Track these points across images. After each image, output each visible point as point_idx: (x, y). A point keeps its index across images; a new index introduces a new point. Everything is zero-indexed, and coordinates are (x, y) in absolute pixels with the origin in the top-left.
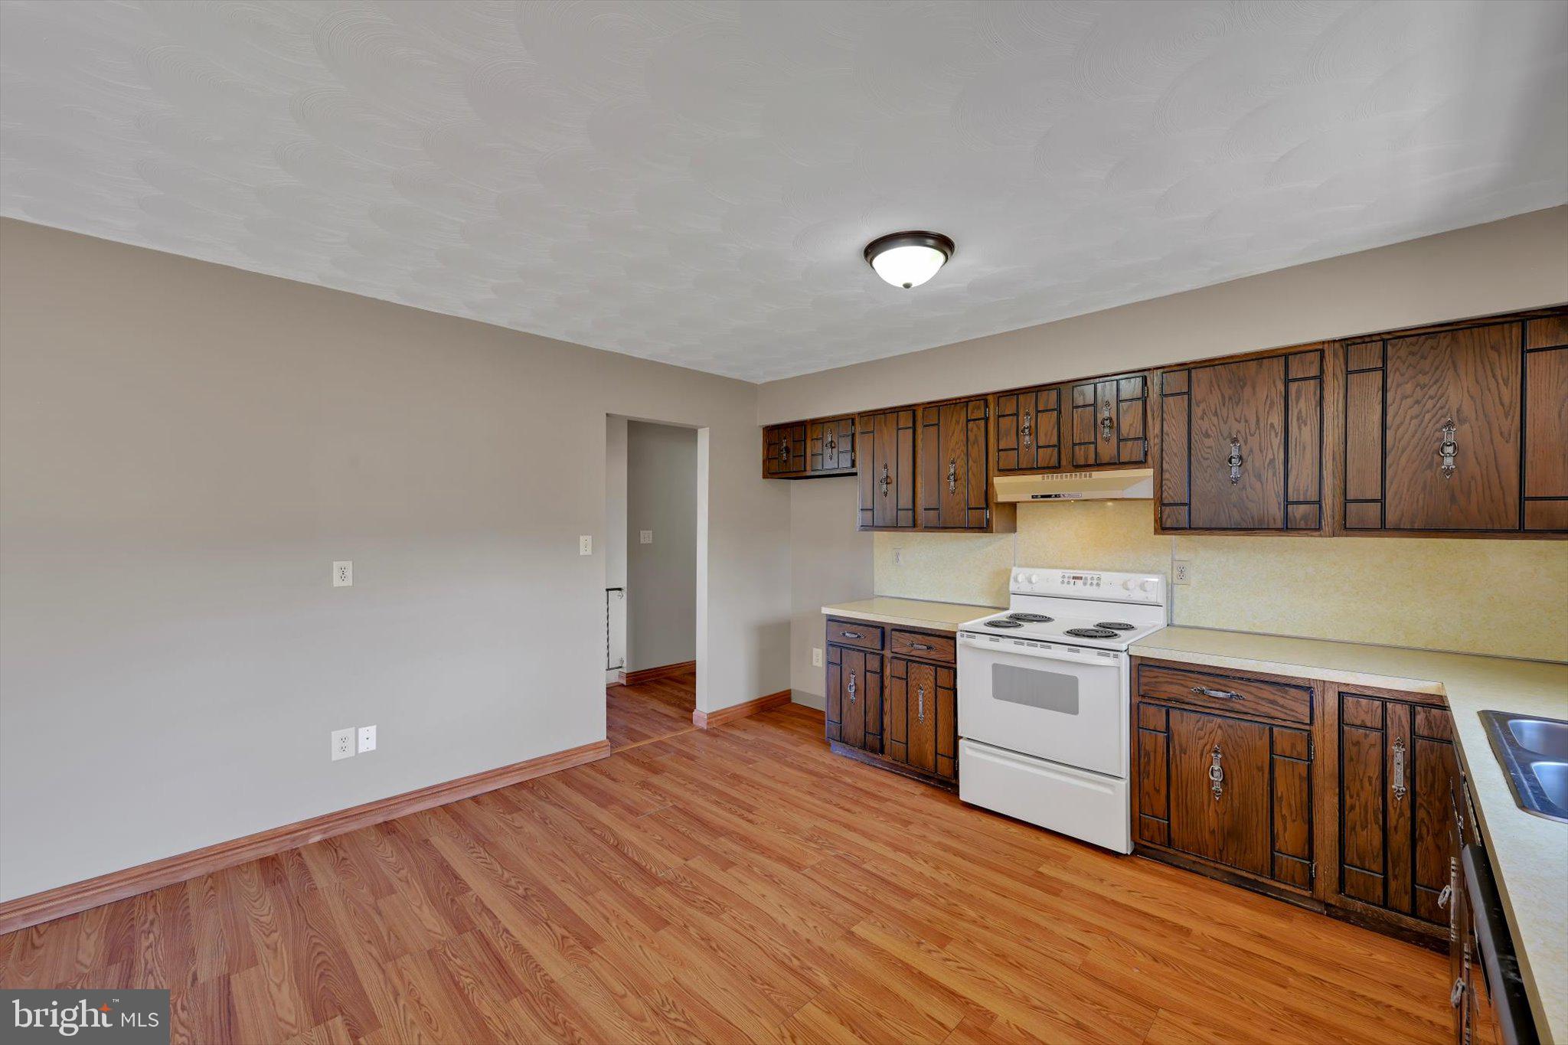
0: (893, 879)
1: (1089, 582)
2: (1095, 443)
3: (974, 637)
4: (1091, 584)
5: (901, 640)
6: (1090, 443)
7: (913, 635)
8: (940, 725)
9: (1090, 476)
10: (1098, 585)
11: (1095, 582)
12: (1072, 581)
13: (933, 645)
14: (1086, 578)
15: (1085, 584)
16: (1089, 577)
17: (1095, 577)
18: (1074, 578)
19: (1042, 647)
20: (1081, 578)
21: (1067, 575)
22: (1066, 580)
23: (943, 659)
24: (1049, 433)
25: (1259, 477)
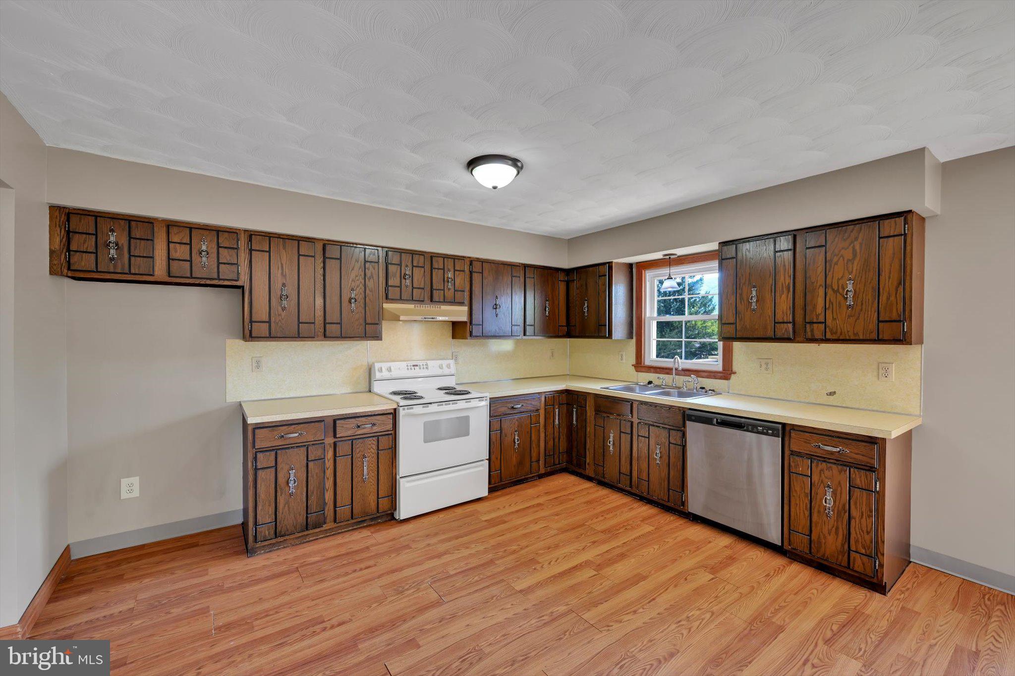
0: (470, 566)
1: (422, 367)
2: (444, 290)
3: (412, 408)
4: (423, 368)
5: (345, 426)
6: (441, 290)
7: (357, 419)
8: (381, 477)
9: (440, 307)
10: (427, 368)
11: (425, 367)
12: (413, 368)
13: (375, 422)
14: (420, 365)
15: (420, 368)
16: (421, 364)
17: (424, 364)
18: (414, 366)
19: (446, 405)
20: (417, 366)
21: (409, 365)
22: (409, 368)
23: (385, 430)
24: (420, 280)
25: (504, 314)
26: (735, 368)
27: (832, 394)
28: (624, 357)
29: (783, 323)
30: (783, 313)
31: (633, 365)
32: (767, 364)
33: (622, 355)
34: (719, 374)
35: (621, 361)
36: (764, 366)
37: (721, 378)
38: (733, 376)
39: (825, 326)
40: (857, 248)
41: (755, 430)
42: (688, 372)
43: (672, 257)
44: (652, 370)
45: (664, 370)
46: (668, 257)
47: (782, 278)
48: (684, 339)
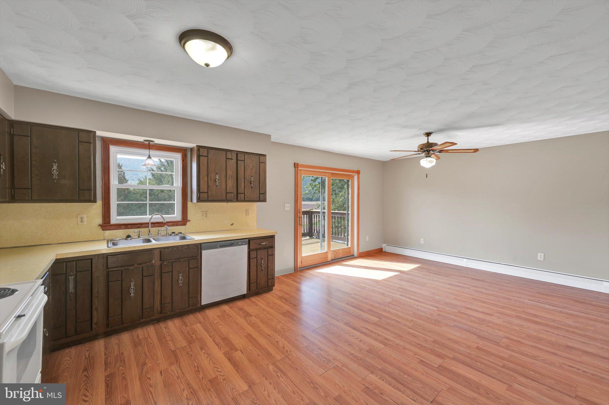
26: (189, 218)
27: (232, 224)
28: (85, 219)
29: (230, 193)
30: (230, 188)
31: (99, 225)
32: (206, 214)
33: (82, 218)
34: (180, 223)
35: (82, 224)
36: (205, 215)
37: (181, 225)
38: (188, 223)
39: (244, 195)
40: (254, 164)
41: (238, 244)
42: (157, 224)
43: (151, 143)
44: (123, 227)
45: (135, 225)
46: (147, 143)
47: (229, 172)
48: (148, 202)
